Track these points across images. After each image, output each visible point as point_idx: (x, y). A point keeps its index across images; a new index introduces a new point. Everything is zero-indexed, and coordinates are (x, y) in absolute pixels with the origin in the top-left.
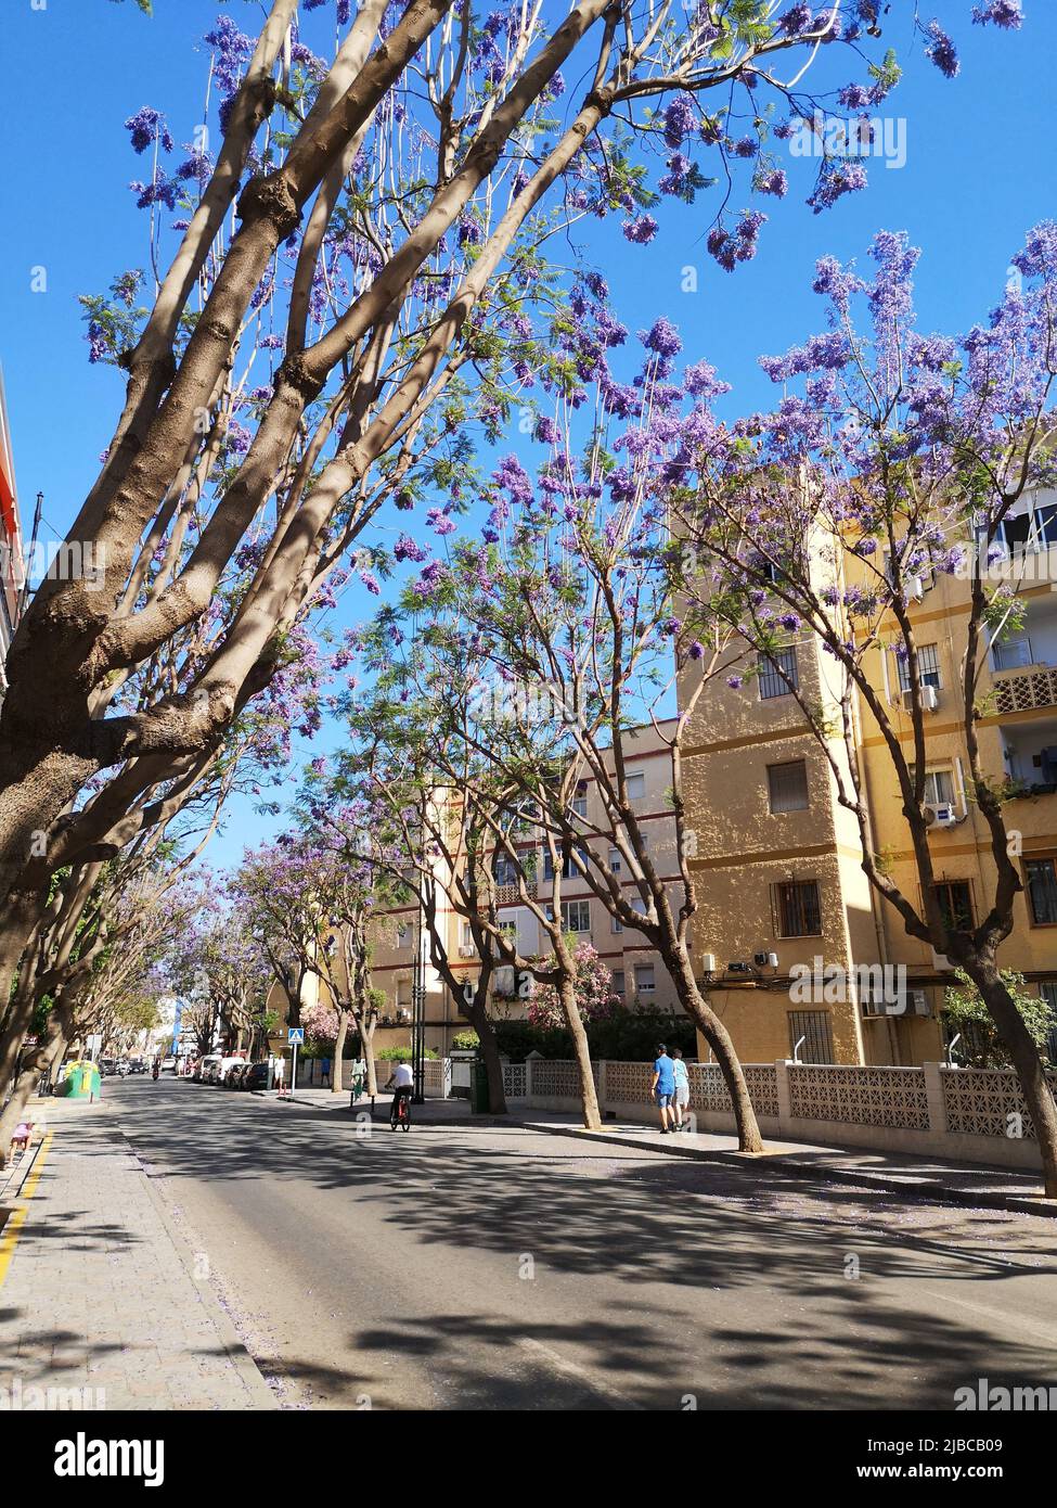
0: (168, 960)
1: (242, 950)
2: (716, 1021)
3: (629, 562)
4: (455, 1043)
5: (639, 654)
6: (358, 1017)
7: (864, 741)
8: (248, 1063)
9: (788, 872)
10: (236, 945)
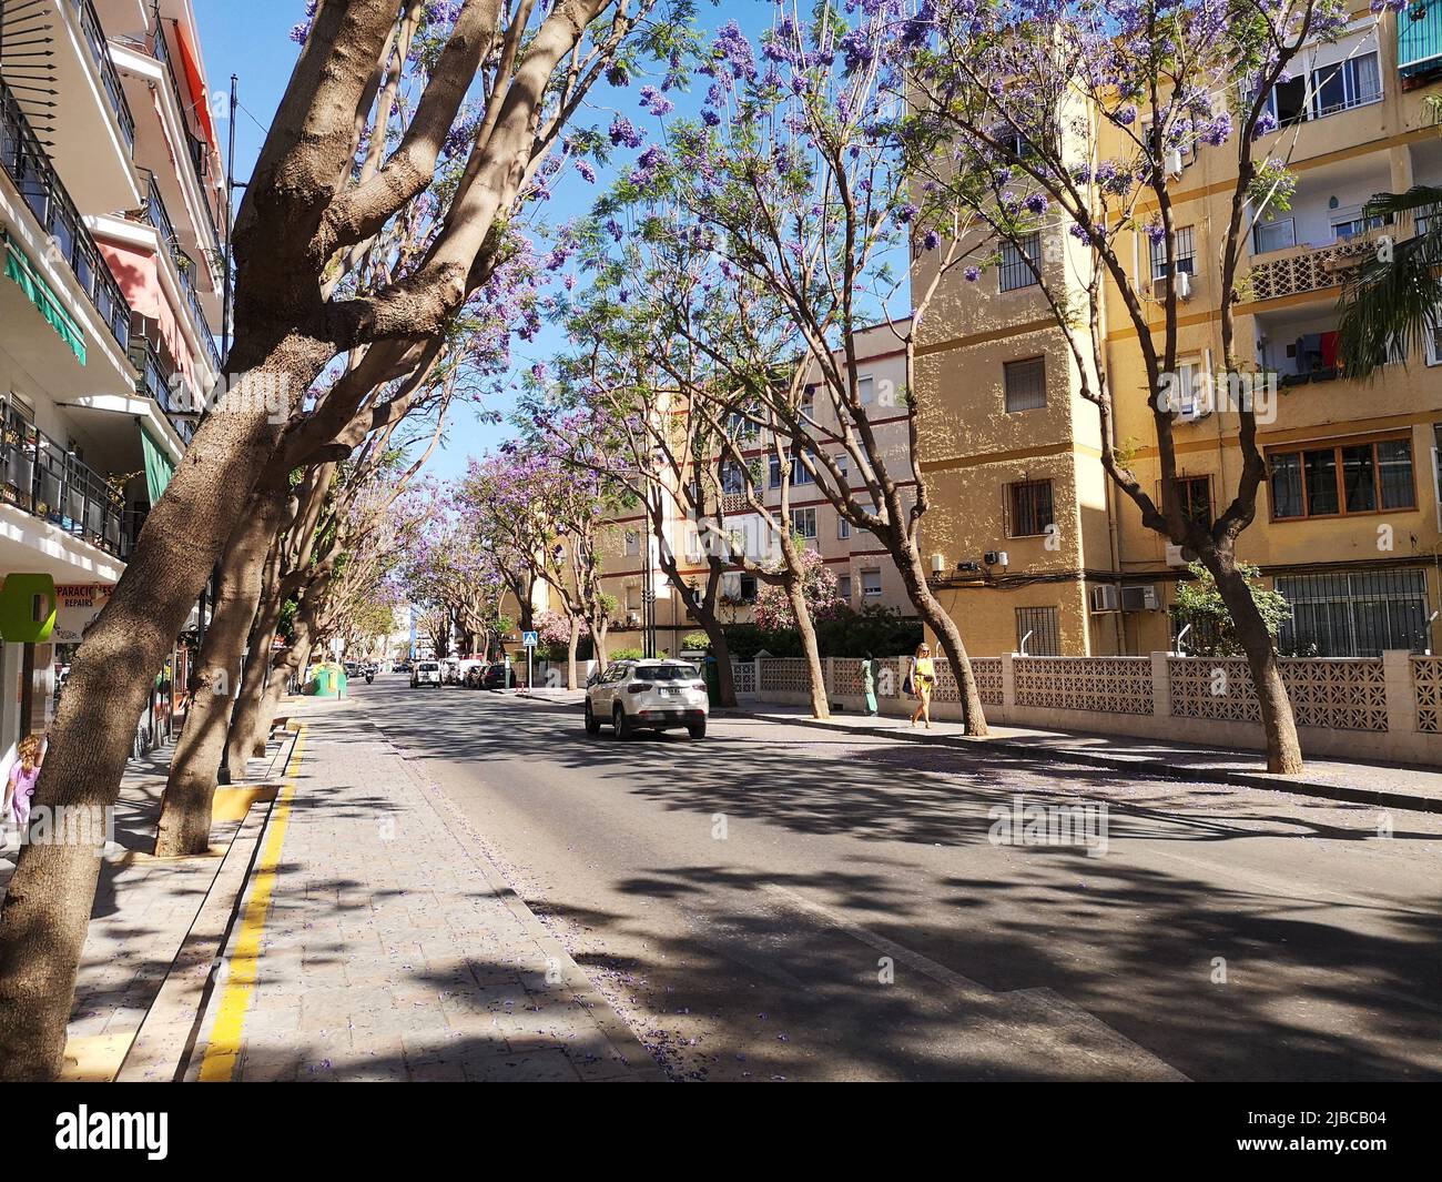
0: (401, 569)
1: (471, 558)
2: (945, 617)
3: (862, 141)
4: (685, 644)
5: (872, 244)
6: (589, 621)
7: (1109, 334)
8: (485, 665)
9: (1022, 472)
10: (466, 554)
